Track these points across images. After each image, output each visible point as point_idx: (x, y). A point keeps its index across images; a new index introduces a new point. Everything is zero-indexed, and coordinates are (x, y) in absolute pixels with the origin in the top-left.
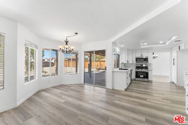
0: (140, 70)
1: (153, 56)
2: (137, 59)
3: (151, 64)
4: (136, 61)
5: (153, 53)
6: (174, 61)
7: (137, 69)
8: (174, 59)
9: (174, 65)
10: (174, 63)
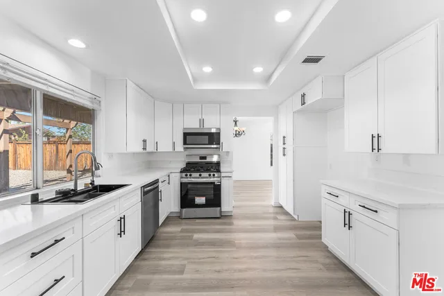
0: (195, 178)
1: (236, 128)
2: (189, 137)
3: (228, 152)
4: (185, 143)
5: (236, 122)
6: (284, 144)
7: (184, 174)
8: (284, 137)
9: (284, 155)
10: (284, 148)
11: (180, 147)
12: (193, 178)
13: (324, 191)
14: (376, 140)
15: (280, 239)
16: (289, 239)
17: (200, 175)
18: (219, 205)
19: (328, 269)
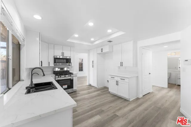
6: (93, 63)
7: (57, 76)
8: (93, 61)
9: (93, 67)
10: (93, 65)
11: (52, 64)
12: (62, 77)
13: (110, 77)
14: (122, 64)
15: (98, 93)
16: (100, 93)
17: (65, 76)
18: (72, 87)
19: (113, 97)
